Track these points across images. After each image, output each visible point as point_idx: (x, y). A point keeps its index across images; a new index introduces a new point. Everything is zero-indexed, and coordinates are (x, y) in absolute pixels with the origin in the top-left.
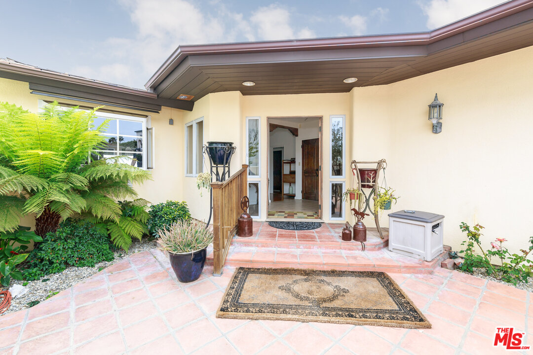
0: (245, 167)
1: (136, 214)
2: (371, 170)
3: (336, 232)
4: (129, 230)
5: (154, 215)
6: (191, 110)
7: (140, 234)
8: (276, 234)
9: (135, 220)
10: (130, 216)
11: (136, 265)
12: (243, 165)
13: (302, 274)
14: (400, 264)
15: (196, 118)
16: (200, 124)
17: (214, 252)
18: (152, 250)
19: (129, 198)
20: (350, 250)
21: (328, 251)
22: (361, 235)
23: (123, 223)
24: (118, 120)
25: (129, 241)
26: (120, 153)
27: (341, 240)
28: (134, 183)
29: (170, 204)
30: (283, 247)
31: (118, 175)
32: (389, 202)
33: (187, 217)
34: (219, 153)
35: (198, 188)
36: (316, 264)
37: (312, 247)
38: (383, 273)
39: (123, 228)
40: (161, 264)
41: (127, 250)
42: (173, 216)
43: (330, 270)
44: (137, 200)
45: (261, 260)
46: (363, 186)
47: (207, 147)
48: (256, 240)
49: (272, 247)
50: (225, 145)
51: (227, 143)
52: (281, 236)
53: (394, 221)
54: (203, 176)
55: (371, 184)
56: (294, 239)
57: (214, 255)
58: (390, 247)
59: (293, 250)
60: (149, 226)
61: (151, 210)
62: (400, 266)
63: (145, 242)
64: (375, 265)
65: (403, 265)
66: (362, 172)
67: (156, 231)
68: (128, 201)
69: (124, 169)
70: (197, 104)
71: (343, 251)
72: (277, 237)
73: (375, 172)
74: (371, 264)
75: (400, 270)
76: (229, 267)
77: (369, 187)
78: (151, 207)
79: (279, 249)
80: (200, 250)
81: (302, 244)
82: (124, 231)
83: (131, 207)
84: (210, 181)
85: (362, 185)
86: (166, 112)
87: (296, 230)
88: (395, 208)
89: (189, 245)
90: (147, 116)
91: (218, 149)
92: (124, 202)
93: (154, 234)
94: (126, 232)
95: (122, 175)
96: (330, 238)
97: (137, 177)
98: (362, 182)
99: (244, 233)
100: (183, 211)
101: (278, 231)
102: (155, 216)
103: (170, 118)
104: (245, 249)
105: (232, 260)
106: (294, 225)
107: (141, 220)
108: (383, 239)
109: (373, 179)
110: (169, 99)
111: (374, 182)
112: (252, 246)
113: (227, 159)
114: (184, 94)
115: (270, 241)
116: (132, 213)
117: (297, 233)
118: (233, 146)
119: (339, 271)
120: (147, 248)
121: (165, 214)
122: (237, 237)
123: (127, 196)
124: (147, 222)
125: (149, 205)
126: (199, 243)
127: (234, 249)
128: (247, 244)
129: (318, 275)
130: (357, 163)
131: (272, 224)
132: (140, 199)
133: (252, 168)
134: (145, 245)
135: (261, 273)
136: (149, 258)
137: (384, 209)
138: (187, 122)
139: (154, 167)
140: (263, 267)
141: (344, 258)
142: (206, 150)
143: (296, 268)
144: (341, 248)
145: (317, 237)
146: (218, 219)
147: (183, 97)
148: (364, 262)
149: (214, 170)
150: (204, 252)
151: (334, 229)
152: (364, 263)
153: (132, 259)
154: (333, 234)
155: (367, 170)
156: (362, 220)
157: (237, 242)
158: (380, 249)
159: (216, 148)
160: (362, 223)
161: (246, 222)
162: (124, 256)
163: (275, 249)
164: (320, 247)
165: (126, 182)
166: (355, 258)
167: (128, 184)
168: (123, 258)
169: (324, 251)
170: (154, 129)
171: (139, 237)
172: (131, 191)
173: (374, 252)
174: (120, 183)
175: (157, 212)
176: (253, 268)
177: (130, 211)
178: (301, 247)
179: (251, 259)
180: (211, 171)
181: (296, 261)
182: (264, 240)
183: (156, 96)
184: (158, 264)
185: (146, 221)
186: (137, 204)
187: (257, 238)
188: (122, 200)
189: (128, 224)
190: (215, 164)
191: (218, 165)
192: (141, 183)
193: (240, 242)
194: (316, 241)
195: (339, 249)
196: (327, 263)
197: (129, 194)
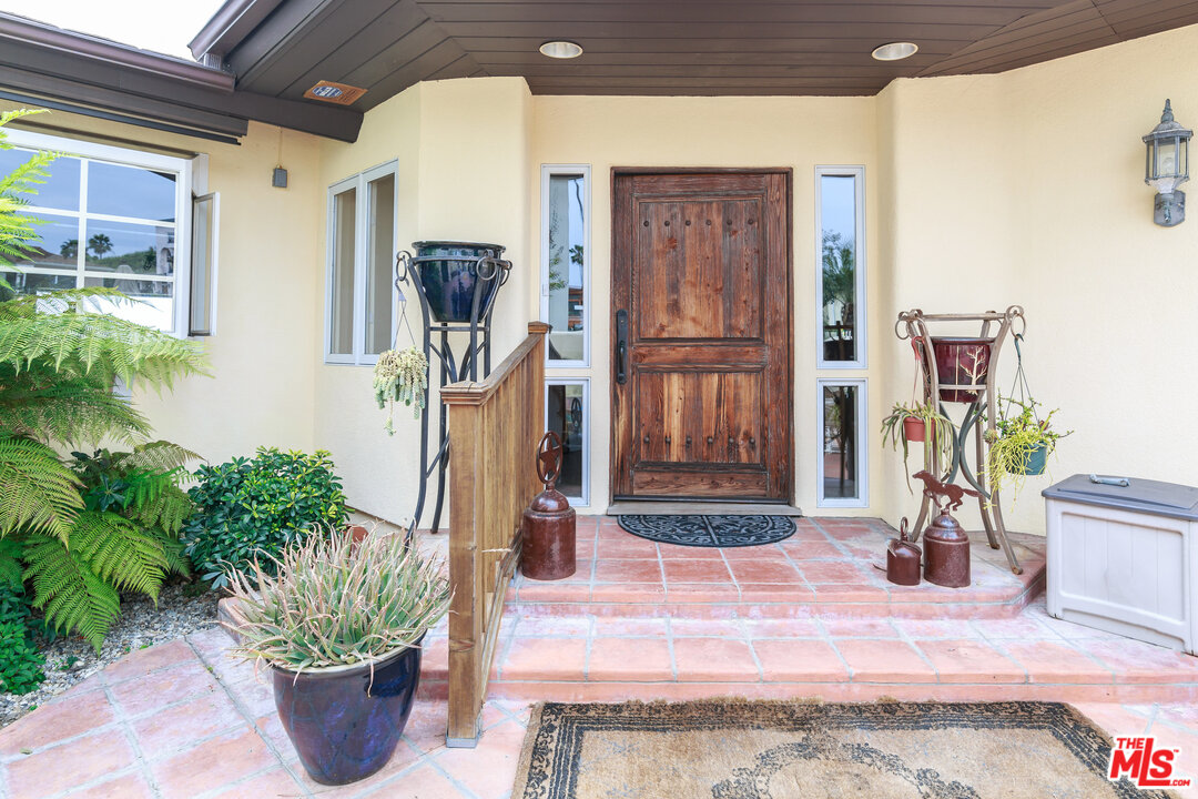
0: (537, 330)
1: (140, 503)
2: (972, 344)
3: (855, 552)
4: (111, 564)
5: (210, 502)
6: (351, 137)
7: (154, 576)
8: (657, 564)
9: (138, 522)
10: (116, 508)
11: (133, 707)
12: (530, 325)
13: (780, 723)
14: (1110, 669)
15: (369, 165)
16: (385, 188)
17: (451, 651)
18: (199, 636)
19: (113, 441)
20: (920, 616)
21: (848, 623)
22: (952, 564)
23: (88, 538)
24: (84, 165)
25: (108, 604)
26: (87, 279)
27: (884, 583)
28: (136, 386)
29: (271, 463)
30: (693, 615)
31: (74, 358)
32: (1041, 448)
33: (334, 507)
34: (454, 283)
35: (377, 404)
36: (824, 679)
37: (792, 612)
38: (1060, 706)
39: (87, 557)
40: (234, 701)
41: (97, 639)
42: (281, 508)
43: (874, 701)
44: (148, 446)
45: (620, 669)
46: (947, 396)
47: (414, 262)
48: (591, 590)
49: (649, 614)
50: (476, 254)
51: (484, 247)
52: (676, 570)
53: (1064, 514)
54: (398, 361)
55: (972, 388)
56: (725, 583)
57: (452, 663)
58: (1054, 605)
59: (725, 622)
60: (190, 544)
61: (199, 485)
62: (1114, 677)
63: (170, 603)
64: (1027, 677)
65: (1123, 672)
66: (943, 347)
67: (215, 562)
68: (111, 452)
69: (98, 332)
70: (371, 118)
71: (900, 624)
72: (664, 577)
73: (987, 347)
74: (1017, 672)
75: (1115, 693)
76: (503, 702)
77: (965, 397)
78: (198, 473)
79: (675, 621)
80: (398, 650)
81: (756, 599)
82: (90, 569)
83: (122, 475)
84: (424, 377)
85: (941, 391)
86: (264, 143)
87: (721, 545)
88: (1058, 469)
89: (356, 635)
90: (192, 155)
91: (452, 267)
92: (96, 454)
93: (207, 577)
94: (97, 570)
95: (89, 359)
96: (842, 575)
97: (148, 366)
98: (940, 382)
99: (548, 565)
100: (320, 486)
101: (662, 553)
102: (213, 508)
103: (275, 163)
104: (554, 624)
105: (514, 675)
106: (706, 528)
107: (158, 524)
108: (1020, 573)
109: (978, 372)
110: (277, 96)
111: (982, 381)
112: (578, 613)
113: (483, 303)
114: (331, 79)
115: (639, 590)
116: (125, 499)
117: (725, 556)
118: (503, 257)
119: (910, 705)
120: (179, 632)
121: (253, 498)
122: (520, 578)
123: (107, 434)
124: (181, 531)
125: (192, 465)
126: (397, 624)
127: (513, 626)
128: (561, 607)
129: (840, 724)
130: (927, 317)
131: (630, 525)
132: (160, 443)
133: (558, 335)
134: (173, 615)
135: (628, 726)
136: (186, 673)
137: (1028, 473)
138: (335, 181)
139: (214, 330)
140: (633, 699)
141: (912, 651)
142: (411, 269)
143: (751, 699)
144: (890, 613)
145: (801, 574)
146: (470, 524)
147: (325, 91)
148: (989, 667)
149: (436, 338)
150: (412, 655)
151: (841, 538)
152: (991, 672)
153: (116, 679)
154: (848, 559)
155: (961, 343)
156: (952, 513)
157: (525, 599)
158: (1017, 610)
159: (444, 263)
160: (954, 521)
161: (553, 524)
162: (85, 667)
163: (661, 621)
164: (820, 612)
165: (105, 381)
166: (950, 649)
167: (115, 389)
168: (81, 674)
169: (833, 623)
170: (217, 197)
171: (151, 588)
172: (125, 418)
173: (1002, 622)
174: (80, 386)
175: (221, 491)
176: (595, 706)
177: (119, 491)
178: (754, 611)
179: (586, 669)
180: (427, 344)
181: (751, 669)
182: (621, 590)
183: (230, 82)
184: (220, 698)
185: (178, 525)
186: (145, 462)
187: (593, 581)
188: (89, 450)
189: (107, 541)
190: (438, 320)
191: (450, 325)
192: (164, 388)
193: (536, 597)
194: (806, 590)
195: (883, 616)
196: (860, 675)
197: (115, 428)
